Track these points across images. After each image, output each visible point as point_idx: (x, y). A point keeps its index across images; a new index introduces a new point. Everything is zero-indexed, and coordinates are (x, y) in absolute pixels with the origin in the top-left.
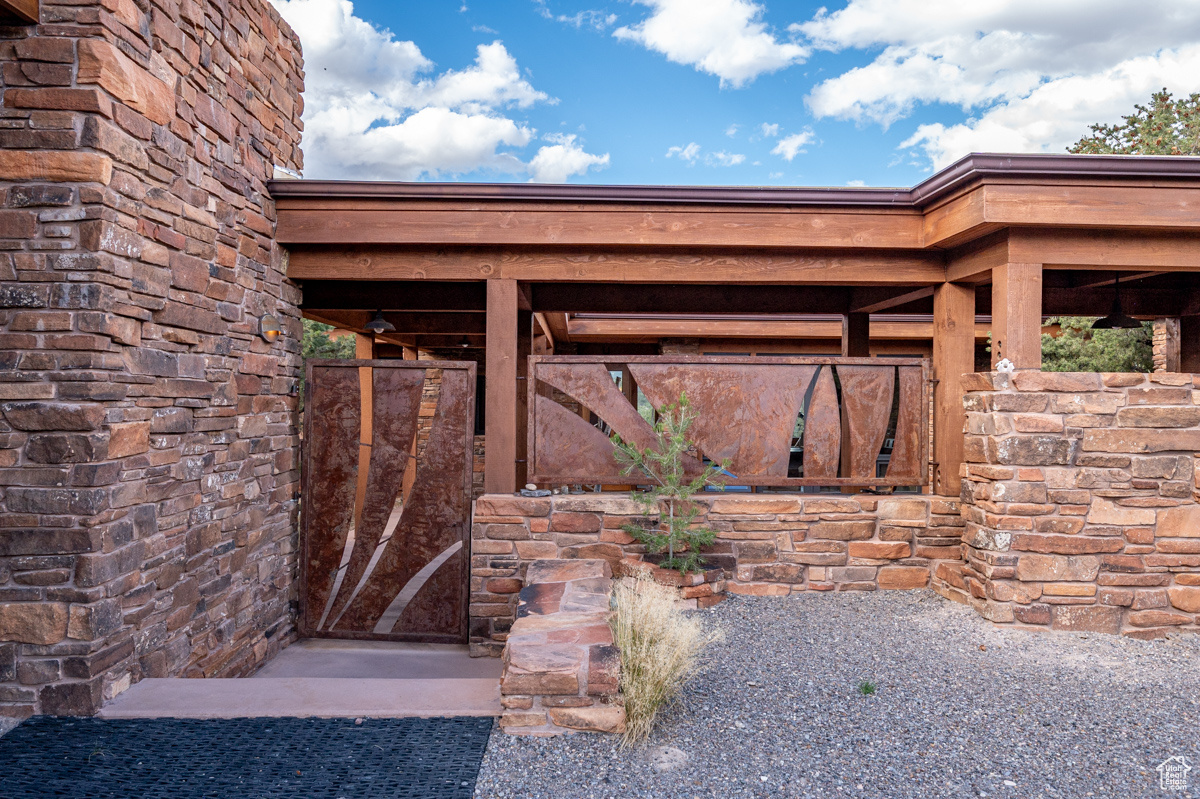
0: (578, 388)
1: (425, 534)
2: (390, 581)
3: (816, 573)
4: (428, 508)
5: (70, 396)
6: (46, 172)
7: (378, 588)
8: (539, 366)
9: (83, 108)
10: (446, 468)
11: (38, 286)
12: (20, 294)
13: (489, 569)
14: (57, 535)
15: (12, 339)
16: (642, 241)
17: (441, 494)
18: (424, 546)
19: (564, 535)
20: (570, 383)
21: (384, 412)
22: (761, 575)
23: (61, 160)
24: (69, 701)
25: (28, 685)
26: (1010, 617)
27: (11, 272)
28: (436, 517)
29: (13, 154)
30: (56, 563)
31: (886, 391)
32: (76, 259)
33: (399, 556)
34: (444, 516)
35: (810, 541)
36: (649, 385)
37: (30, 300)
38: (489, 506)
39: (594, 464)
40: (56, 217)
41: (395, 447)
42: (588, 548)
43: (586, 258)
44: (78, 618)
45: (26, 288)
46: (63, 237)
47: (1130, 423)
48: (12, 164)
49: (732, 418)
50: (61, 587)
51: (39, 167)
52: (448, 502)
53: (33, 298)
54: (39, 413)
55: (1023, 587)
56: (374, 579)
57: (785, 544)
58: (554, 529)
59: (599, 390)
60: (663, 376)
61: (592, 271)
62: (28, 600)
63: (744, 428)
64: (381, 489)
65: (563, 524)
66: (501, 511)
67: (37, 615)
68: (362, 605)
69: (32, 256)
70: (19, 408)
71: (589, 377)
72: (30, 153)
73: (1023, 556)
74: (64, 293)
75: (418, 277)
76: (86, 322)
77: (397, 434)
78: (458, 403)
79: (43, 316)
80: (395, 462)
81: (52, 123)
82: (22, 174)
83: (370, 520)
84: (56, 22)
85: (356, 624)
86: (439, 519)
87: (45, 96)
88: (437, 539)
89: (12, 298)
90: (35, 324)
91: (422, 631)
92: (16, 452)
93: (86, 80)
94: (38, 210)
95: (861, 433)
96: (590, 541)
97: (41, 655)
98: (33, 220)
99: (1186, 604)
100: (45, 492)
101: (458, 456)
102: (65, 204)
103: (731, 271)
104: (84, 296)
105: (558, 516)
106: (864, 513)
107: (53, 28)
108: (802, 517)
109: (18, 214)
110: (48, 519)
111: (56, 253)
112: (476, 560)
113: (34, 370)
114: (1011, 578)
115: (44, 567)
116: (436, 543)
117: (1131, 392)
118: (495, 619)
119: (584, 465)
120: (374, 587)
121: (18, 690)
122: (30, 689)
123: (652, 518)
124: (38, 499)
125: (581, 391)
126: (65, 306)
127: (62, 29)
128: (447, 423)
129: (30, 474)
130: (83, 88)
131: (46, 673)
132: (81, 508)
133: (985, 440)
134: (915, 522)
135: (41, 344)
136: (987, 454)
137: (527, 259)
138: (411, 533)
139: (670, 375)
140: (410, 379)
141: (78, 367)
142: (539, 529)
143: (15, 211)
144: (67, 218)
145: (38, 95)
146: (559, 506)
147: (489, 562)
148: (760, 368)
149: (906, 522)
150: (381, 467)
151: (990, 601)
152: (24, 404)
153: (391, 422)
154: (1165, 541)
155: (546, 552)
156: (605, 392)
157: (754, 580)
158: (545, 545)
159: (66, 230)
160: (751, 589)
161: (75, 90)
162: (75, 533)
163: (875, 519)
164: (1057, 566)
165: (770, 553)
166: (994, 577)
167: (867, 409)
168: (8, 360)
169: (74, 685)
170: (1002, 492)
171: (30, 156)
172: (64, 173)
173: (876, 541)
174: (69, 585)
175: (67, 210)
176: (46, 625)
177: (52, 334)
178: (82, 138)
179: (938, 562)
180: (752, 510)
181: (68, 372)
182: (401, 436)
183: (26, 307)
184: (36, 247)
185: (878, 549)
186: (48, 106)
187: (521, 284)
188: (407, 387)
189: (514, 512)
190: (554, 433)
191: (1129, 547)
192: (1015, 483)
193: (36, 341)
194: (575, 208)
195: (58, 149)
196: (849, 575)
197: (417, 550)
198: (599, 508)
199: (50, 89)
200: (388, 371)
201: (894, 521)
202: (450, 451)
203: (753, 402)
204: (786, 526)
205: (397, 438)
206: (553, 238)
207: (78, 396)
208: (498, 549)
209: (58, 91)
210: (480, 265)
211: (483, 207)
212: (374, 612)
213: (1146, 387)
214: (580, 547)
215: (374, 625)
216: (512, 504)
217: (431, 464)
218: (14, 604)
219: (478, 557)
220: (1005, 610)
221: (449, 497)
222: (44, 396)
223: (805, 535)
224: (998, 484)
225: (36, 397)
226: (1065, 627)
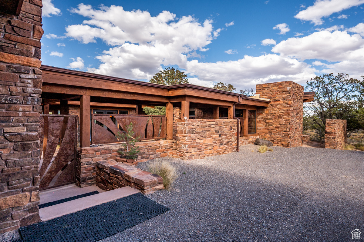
0: (104, 121)
1: (64, 158)
2: (53, 172)
3: (151, 156)
4: (65, 152)
5: (32, 130)
6: (22, 63)
7: (50, 175)
8: (95, 116)
9: (36, 45)
10: (70, 141)
11: (19, 97)
12: (12, 99)
13: (85, 165)
14: (27, 172)
15: (10, 114)
16: (122, 90)
17: (68, 148)
18: (63, 161)
19: (104, 155)
20: (102, 120)
21: (52, 128)
22: (142, 158)
23: (28, 60)
24: (32, 220)
25: (16, 220)
26: (187, 159)
27: (8, 92)
28: (67, 154)
29: (10, 55)
30: (26, 181)
31: (160, 121)
32: (33, 90)
33: (56, 165)
34: (69, 153)
35: (150, 150)
36: (119, 121)
37: (16, 101)
38: (85, 150)
39: (107, 138)
40: (26, 77)
41: (55, 137)
42: (109, 157)
43: (107, 92)
44: (34, 195)
45: (15, 98)
46: (28, 83)
47: (201, 127)
48: (9, 58)
49: (135, 127)
50: (29, 187)
51: (20, 60)
52: (70, 150)
53: (17, 101)
54: (21, 136)
55: (189, 154)
56: (49, 173)
57: (146, 152)
58: (101, 154)
59: (108, 122)
60: (122, 119)
61: (108, 95)
62: (16, 194)
63: (137, 129)
64: (51, 148)
65: (103, 153)
66: (89, 151)
67: (20, 197)
68: (45, 180)
69: (17, 88)
70: (12, 135)
71: (106, 119)
72: (17, 56)
73: (189, 149)
74: (29, 100)
75: (64, 93)
76: (36, 109)
77: (55, 134)
78: (73, 125)
79: (21, 107)
80: (55, 141)
81: (24, 48)
82: (13, 62)
83: (47, 157)
84: (26, 17)
85: (43, 186)
86: (68, 154)
87: (22, 39)
88: (67, 159)
89: (10, 100)
90: (18, 109)
91: (63, 183)
92: (11, 149)
93: (36, 38)
94: (20, 74)
95: (156, 129)
96: (109, 156)
97: (21, 209)
98: (17, 77)
99: (206, 153)
100: (23, 160)
101: (73, 138)
102: (29, 73)
103: (136, 97)
104: (36, 101)
105: (103, 151)
106: (159, 144)
107: (26, 19)
108: (149, 146)
109: (11, 74)
110: (24, 168)
111: (26, 88)
112: (82, 164)
113: (18, 123)
114: (187, 152)
115: (22, 182)
116: (67, 160)
117: (201, 122)
118: (87, 177)
119: (105, 139)
120: (49, 175)
121: (12, 222)
122: (17, 221)
123: (122, 149)
124: (20, 162)
125: (104, 122)
126: (29, 104)
127: (29, 20)
128: (70, 130)
129: (17, 155)
130: (35, 39)
131: (23, 214)
132: (35, 163)
133: (183, 130)
134: (166, 145)
135: (20, 114)
136: (183, 132)
137: (93, 91)
138: (60, 158)
139: (123, 118)
140: (59, 119)
141: (35, 122)
142: (98, 154)
143: (10, 73)
144: (30, 78)
145: (20, 39)
146: (102, 149)
147: (85, 164)
148: (140, 117)
149: (165, 145)
150: (51, 143)
151: (184, 157)
152: (15, 134)
153: (54, 131)
154: (204, 144)
155: (100, 160)
156: (110, 122)
157: (141, 159)
158: (99, 158)
159: (30, 81)
160: (140, 161)
161: (32, 40)
162: (33, 171)
163: (160, 145)
164: (193, 150)
165: (144, 153)
166: (186, 153)
167: (157, 125)
168: (8, 120)
169: (33, 215)
170: (186, 139)
171: (16, 57)
172: (28, 64)
173: (160, 149)
174: (30, 186)
175: (29, 75)
176: (24, 200)
177: (25, 112)
178: (34, 54)
179: (169, 151)
180: (141, 145)
181: (31, 123)
182: (57, 134)
183: (15, 103)
184: (18, 85)
185: (161, 150)
186: (23, 43)
187: (91, 97)
188: (58, 121)
189: (92, 151)
190: (98, 132)
191: (200, 146)
192: (188, 137)
193: (19, 114)
194: (109, 81)
195: (27, 56)
196: (156, 156)
197: (62, 163)
198: (112, 148)
199: (24, 37)
200: (53, 117)
201: (163, 145)
202: (71, 137)
203: (138, 124)
204: (146, 148)
205: (56, 135)
206: (103, 87)
207: (34, 130)
208: (88, 160)
209: (27, 39)
210: (81, 91)
211: (87, 78)
212: (48, 181)
213: (202, 121)
214: (107, 157)
215: (48, 185)
216: (91, 149)
217: (66, 141)
218: (10, 196)
219: (83, 163)
220: (187, 158)
221: (70, 148)
222: (22, 131)
223: (149, 149)
224: (186, 137)
225: (19, 131)
226: (193, 159)
